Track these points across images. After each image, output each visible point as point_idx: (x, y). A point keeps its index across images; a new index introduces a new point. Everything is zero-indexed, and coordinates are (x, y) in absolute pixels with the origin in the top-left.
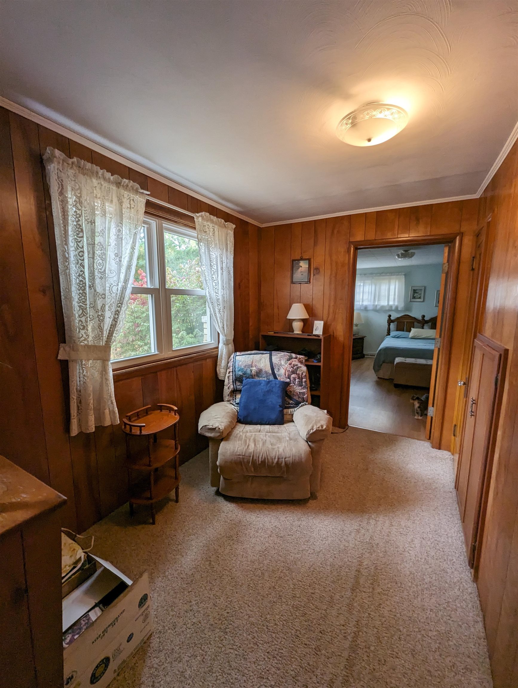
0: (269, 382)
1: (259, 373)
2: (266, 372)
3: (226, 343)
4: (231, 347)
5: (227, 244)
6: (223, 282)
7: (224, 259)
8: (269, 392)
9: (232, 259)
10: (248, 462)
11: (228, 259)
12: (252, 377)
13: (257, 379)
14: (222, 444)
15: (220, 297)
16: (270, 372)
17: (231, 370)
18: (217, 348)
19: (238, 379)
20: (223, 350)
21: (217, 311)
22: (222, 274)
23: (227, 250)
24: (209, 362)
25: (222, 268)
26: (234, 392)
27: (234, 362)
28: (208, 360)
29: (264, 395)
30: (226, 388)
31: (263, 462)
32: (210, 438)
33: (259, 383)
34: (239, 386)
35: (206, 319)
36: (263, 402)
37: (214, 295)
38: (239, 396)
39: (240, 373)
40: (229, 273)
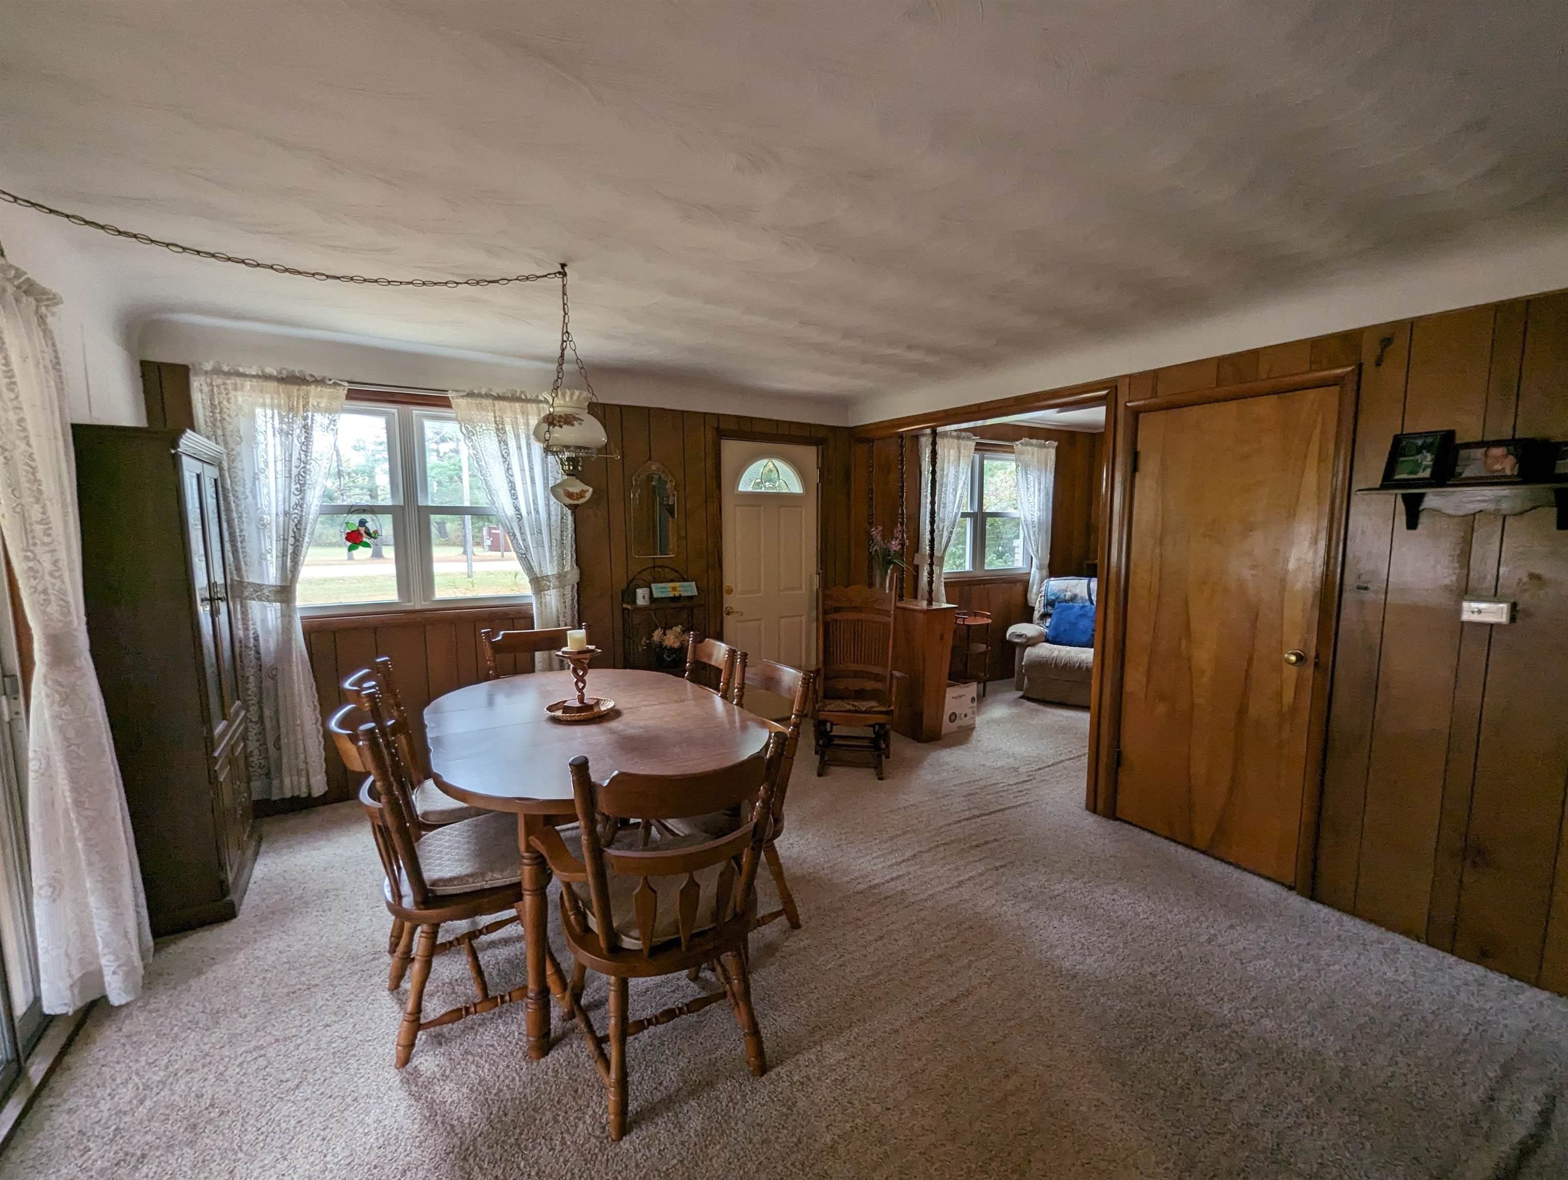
0: (1083, 607)
1: (1074, 598)
2: (1082, 598)
3: (1040, 568)
4: (1045, 572)
5: (1047, 464)
6: (1039, 503)
7: (1043, 480)
8: (1083, 616)
9: (1052, 479)
10: (1051, 664)
11: (1048, 479)
12: (1066, 601)
13: (1071, 604)
14: (1028, 649)
15: (1036, 519)
16: (1087, 597)
17: (1043, 594)
18: (1030, 573)
19: (1050, 603)
20: (1035, 575)
21: (1031, 533)
22: (1039, 495)
23: (1046, 470)
24: (1019, 587)
25: (1039, 490)
26: (1044, 616)
27: (1047, 587)
28: (1018, 584)
29: (1076, 618)
30: (1036, 612)
31: (1065, 665)
32: (1017, 643)
33: (1073, 607)
34: (1050, 610)
35: (1018, 543)
36: (1074, 625)
37: (1029, 518)
38: (1049, 620)
39: (1053, 597)
40: (1047, 494)
